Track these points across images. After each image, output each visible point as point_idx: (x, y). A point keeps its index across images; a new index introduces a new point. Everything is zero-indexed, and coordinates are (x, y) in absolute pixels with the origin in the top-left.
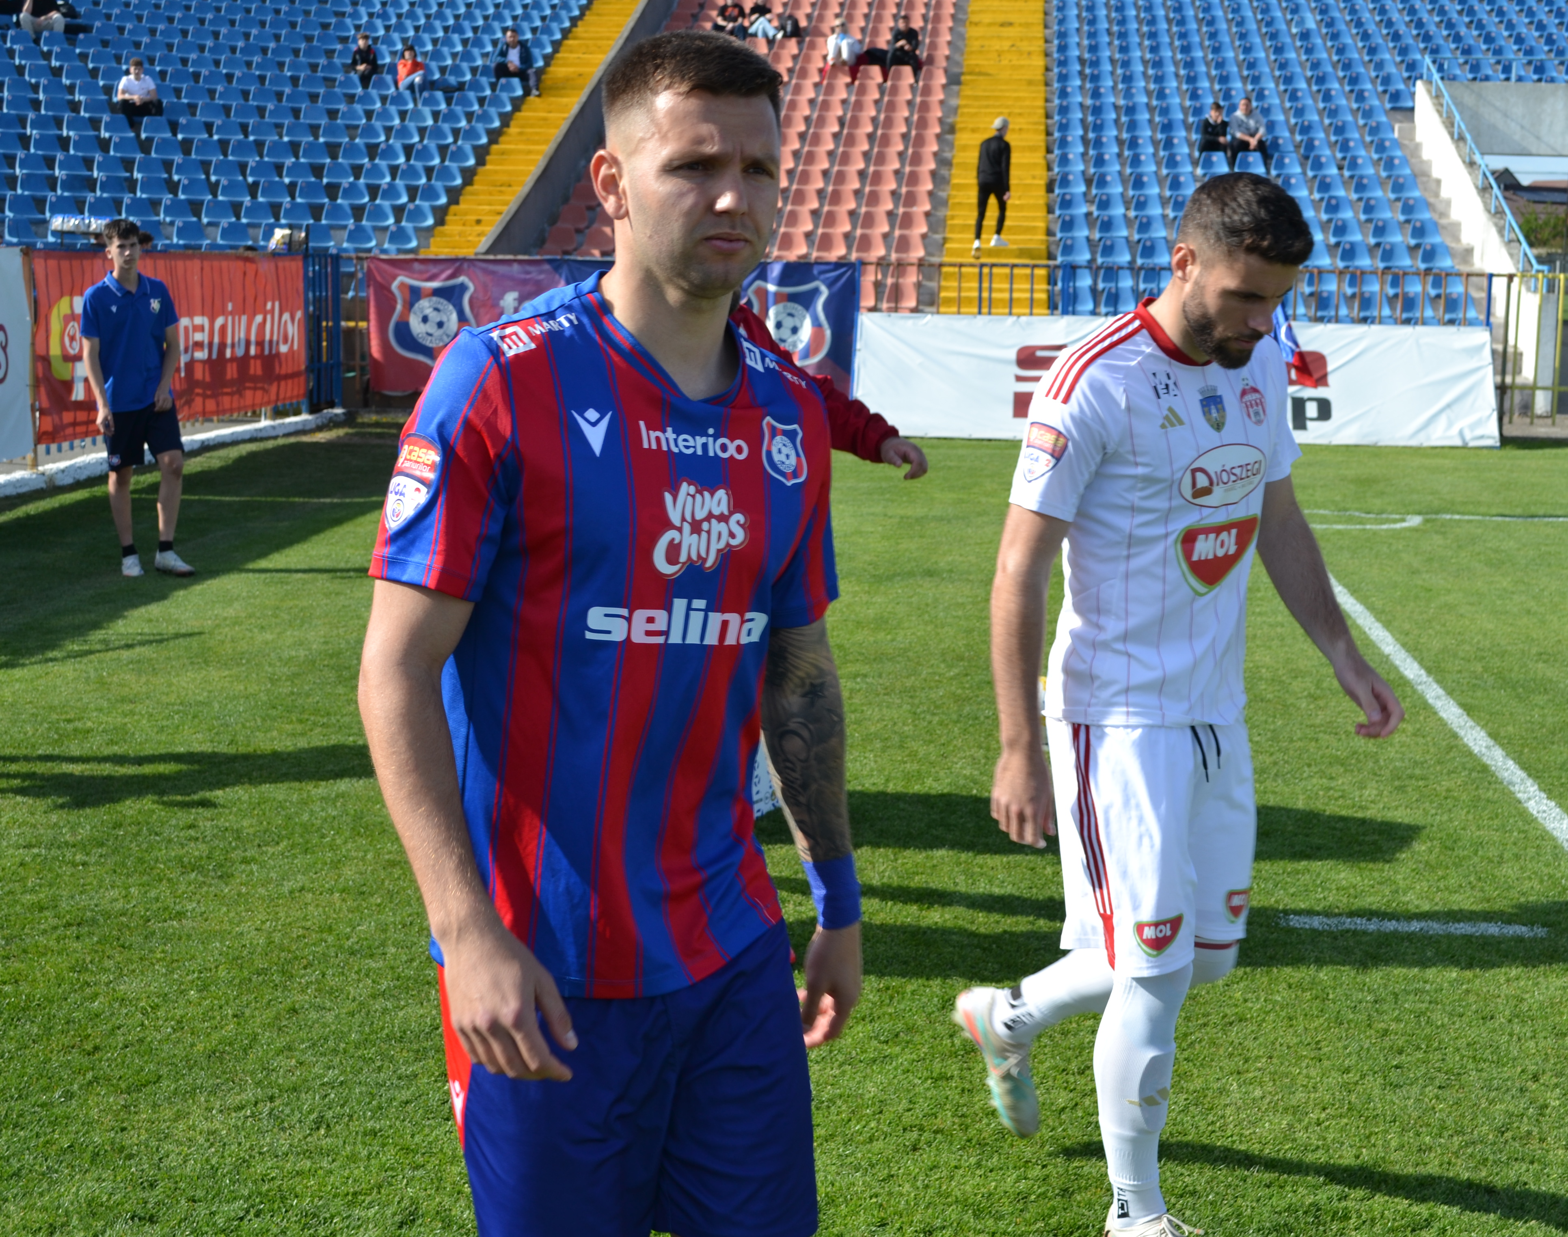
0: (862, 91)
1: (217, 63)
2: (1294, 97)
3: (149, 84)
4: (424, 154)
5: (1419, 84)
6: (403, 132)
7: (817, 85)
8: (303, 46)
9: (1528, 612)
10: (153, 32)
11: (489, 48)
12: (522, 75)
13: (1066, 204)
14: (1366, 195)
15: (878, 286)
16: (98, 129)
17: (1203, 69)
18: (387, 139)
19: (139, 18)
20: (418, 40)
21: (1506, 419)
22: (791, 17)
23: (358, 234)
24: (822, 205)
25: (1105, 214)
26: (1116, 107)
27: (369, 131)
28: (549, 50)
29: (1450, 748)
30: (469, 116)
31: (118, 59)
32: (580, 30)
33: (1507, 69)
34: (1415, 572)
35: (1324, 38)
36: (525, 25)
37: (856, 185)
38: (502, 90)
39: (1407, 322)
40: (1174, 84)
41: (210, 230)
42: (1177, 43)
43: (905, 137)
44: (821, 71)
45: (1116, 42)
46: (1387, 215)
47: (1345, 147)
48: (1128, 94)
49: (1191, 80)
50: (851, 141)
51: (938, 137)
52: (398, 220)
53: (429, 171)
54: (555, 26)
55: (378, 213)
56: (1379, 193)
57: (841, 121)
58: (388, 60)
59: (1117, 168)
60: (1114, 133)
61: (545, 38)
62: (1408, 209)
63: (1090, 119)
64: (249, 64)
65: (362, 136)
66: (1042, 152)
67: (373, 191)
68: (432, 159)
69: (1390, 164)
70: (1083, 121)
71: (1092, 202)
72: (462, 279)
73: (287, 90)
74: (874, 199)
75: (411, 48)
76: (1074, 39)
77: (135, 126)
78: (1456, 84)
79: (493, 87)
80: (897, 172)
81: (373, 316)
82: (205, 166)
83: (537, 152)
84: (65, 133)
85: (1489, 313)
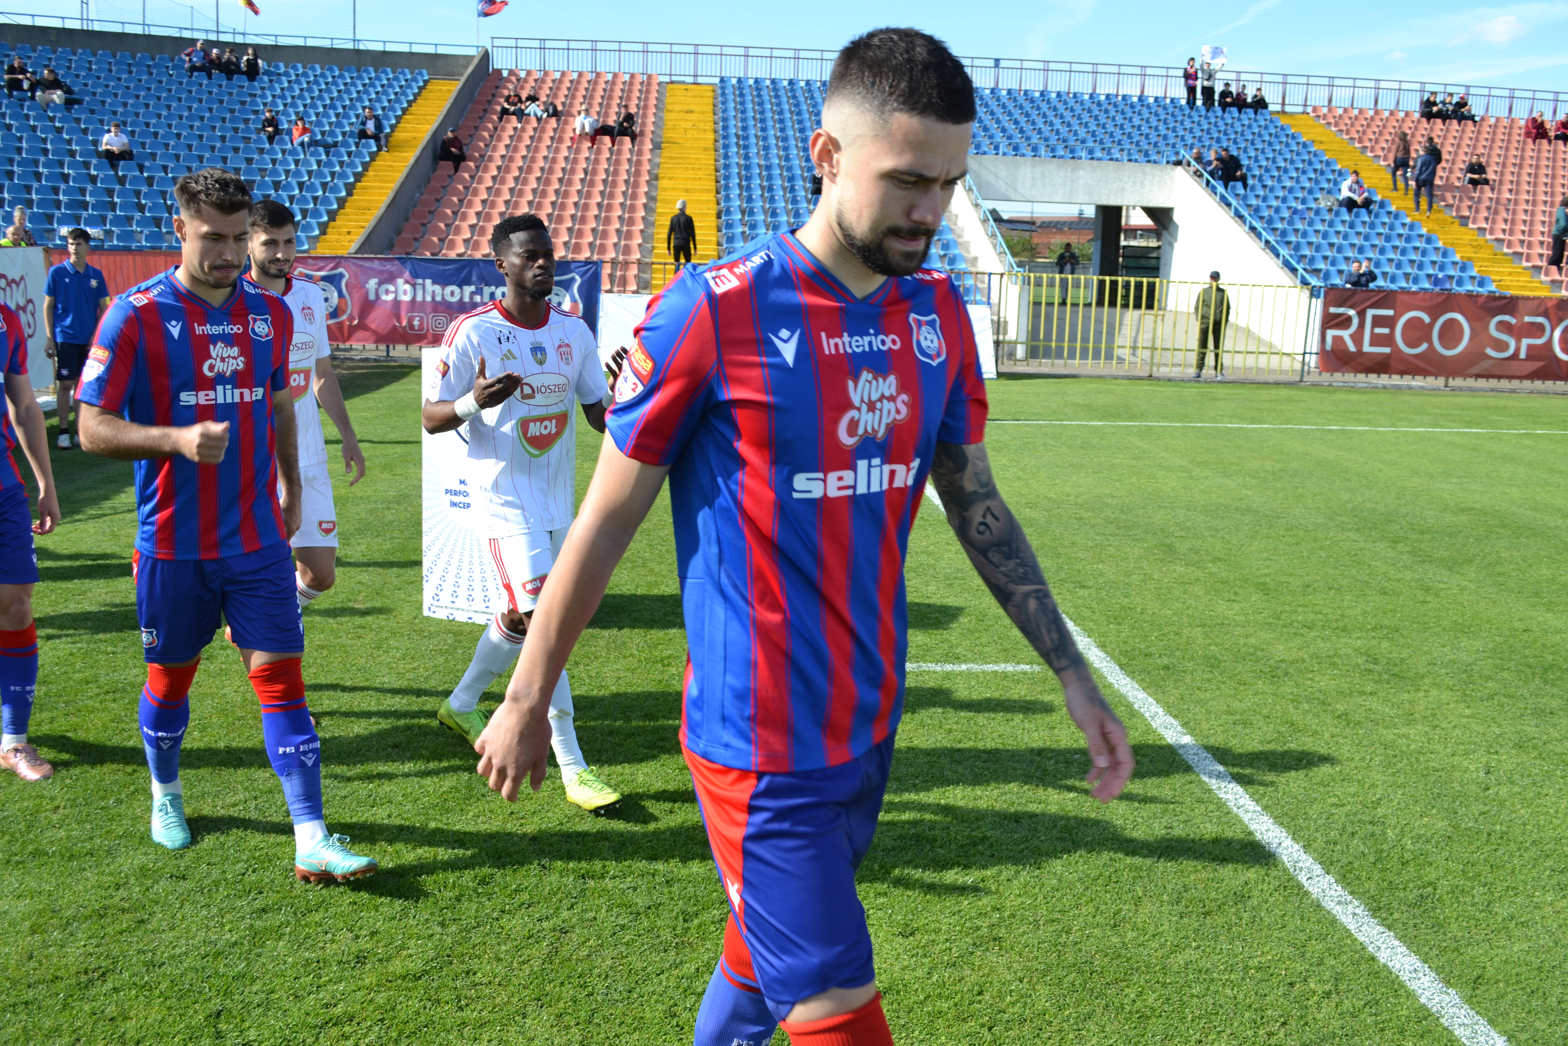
0: (599, 152)
1: (170, 126)
4: (312, 188)
6: (297, 174)
7: (569, 148)
8: (228, 116)
10: (125, 105)
11: (354, 120)
12: (376, 138)
13: (729, 226)
15: (611, 276)
16: (89, 169)
18: (287, 178)
19: (116, 95)
20: (306, 113)
21: (1000, 362)
22: (552, 104)
24: (574, 225)
26: (759, 166)
27: (274, 172)
28: (394, 121)
30: (341, 164)
31: (102, 122)
32: (414, 109)
33: (997, 148)
36: (378, 105)
37: (596, 212)
40: (795, 152)
41: (168, 236)
42: (796, 126)
43: (626, 182)
44: (572, 139)
48: (767, 158)
50: (592, 184)
51: (648, 182)
53: (315, 199)
54: (397, 106)
57: (585, 171)
58: (286, 126)
59: (761, 204)
60: (759, 182)
61: (391, 114)
63: (743, 173)
64: (192, 127)
65: (269, 176)
66: (713, 193)
70: (739, 174)
71: (745, 225)
72: (340, 270)
73: (218, 145)
74: (607, 221)
75: (302, 119)
76: (732, 122)
77: (114, 167)
80: (622, 204)
82: (163, 194)
83: (387, 188)
84: (66, 171)
85: (989, 298)
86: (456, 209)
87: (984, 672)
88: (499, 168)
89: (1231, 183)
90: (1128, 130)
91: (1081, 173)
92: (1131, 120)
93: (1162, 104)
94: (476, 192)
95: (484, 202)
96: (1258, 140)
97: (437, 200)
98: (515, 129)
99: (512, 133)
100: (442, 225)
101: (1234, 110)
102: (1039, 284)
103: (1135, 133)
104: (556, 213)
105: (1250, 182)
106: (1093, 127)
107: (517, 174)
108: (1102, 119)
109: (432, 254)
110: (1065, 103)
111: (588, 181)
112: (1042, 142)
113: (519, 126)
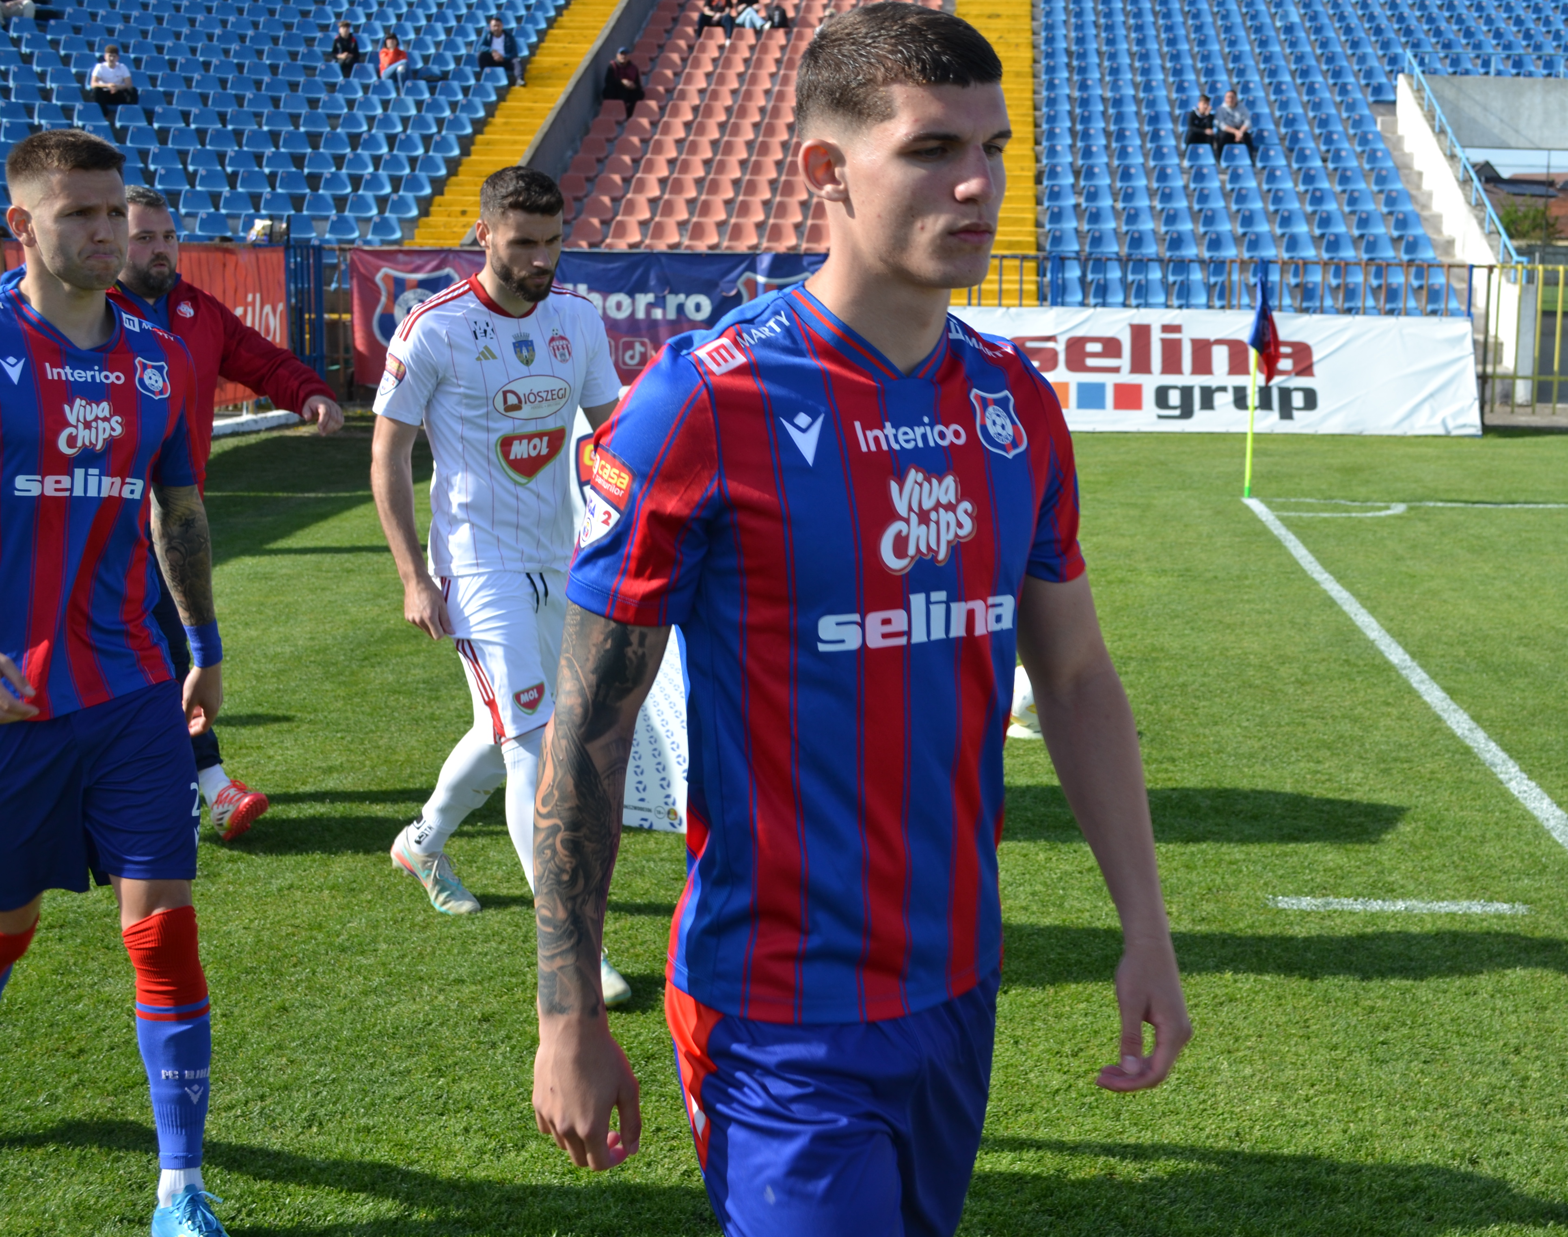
1: (193, 51)
2: (1278, 90)
3: (124, 71)
4: (408, 144)
5: (1401, 77)
6: (386, 122)
8: (282, 34)
9: (1509, 597)
10: (126, 18)
11: (473, 37)
12: (507, 64)
13: (1055, 195)
14: (1350, 187)
16: (70, 118)
17: (1188, 61)
18: (370, 129)
20: (400, 29)
21: (1487, 408)
22: (778, 7)
23: (340, 225)
25: (1093, 205)
26: (1103, 99)
27: (351, 120)
28: (534, 39)
29: (1434, 731)
30: (454, 106)
31: (91, 46)
32: (565, 19)
33: (1486, 64)
34: (1399, 559)
35: (1307, 31)
36: (510, 14)
38: (486, 79)
39: (1391, 312)
40: (1161, 76)
41: (188, 220)
42: (1163, 36)
45: (1103, 35)
46: (1370, 207)
47: (1329, 139)
48: (1115, 86)
49: (1178, 72)
52: (381, 211)
53: (413, 161)
55: (361, 204)
56: (1362, 186)
59: (1105, 159)
60: (1102, 125)
61: (530, 27)
62: (1391, 201)
63: (1078, 111)
64: (226, 52)
65: (343, 126)
66: (1030, 144)
67: (356, 181)
68: (415, 148)
69: (1372, 157)
70: (1070, 113)
71: (1080, 194)
72: (448, 270)
73: (266, 79)
75: (393, 37)
76: (1061, 31)
77: (109, 114)
78: (1437, 78)
79: (478, 76)
81: (356, 308)
82: (182, 155)
83: (523, 143)
84: (36, 121)
85: (1470, 304)
86: (628, 174)
87: (1432, 914)
88: (695, 109)
94: (659, 148)
95: (671, 162)
97: (599, 161)
98: (721, 48)
99: (716, 54)
100: (606, 200)
102: (1551, 281)
104: (783, 178)
107: (723, 118)
109: (591, 245)
112: (1561, 52)
113: (728, 43)
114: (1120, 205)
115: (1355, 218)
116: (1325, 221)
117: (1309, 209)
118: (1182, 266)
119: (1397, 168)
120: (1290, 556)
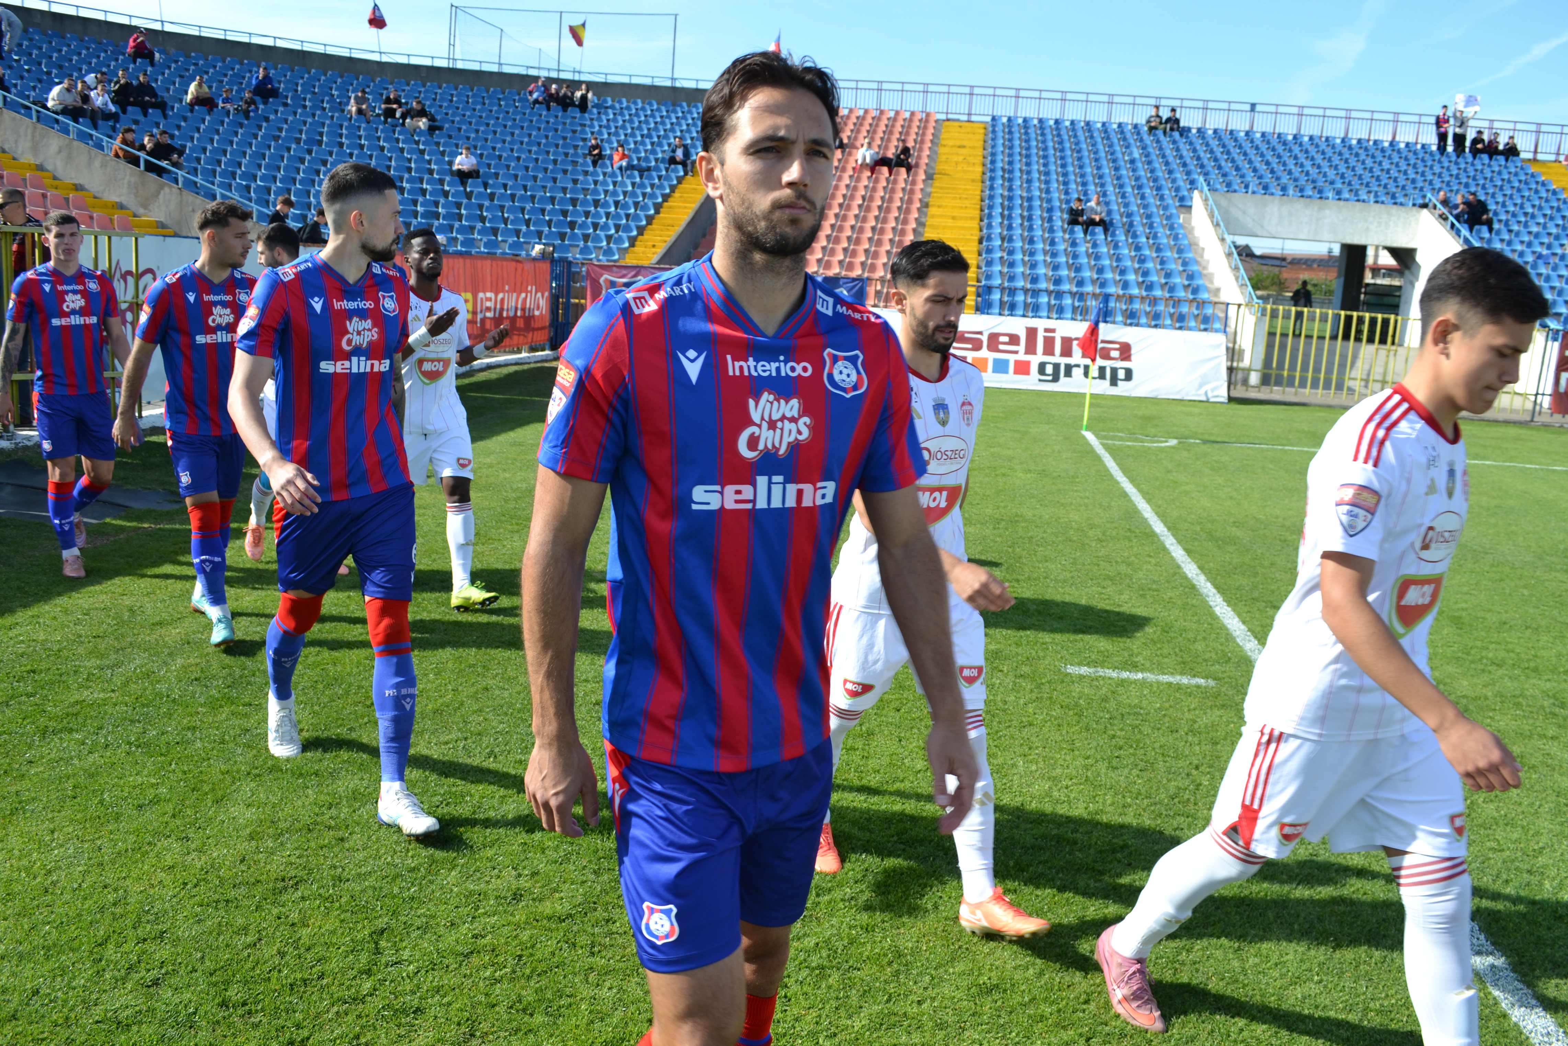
0: (877, 181)
1: (512, 150)
2: (1124, 196)
3: (473, 160)
4: (626, 206)
5: (1196, 192)
6: (615, 193)
7: (851, 177)
8: (561, 142)
9: (1231, 498)
11: (666, 148)
12: (684, 164)
13: (989, 251)
14: (1162, 254)
15: (878, 293)
16: (443, 185)
17: (1072, 177)
18: (605, 197)
19: (470, 123)
21: (1232, 387)
23: (585, 250)
24: (849, 245)
25: (1011, 258)
26: (1021, 197)
27: (595, 192)
30: (652, 186)
31: (457, 146)
33: (1247, 187)
34: (1169, 471)
35: (1143, 163)
36: (687, 135)
37: (870, 235)
39: (1180, 328)
40: (1056, 185)
42: (1059, 162)
43: (899, 208)
46: (1173, 266)
47: (1151, 226)
48: (1029, 190)
49: (1066, 183)
50: (868, 209)
51: (919, 209)
52: (608, 243)
53: (628, 216)
55: (597, 239)
56: (1169, 254)
57: (864, 198)
58: (608, 152)
59: (1020, 232)
60: (1020, 212)
62: (1185, 264)
63: (1006, 203)
64: (530, 151)
65: (591, 195)
66: (977, 221)
67: (595, 226)
68: (630, 209)
69: (1176, 238)
70: (1002, 204)
71: (1004, 251)
73: (551, 167)
74: (879, 243)
75: (622, 146)
76: (1000, 157)
77: (464, 184)
78: (1218, 192)
79: (667, 170)
80: (893, 229)
81: (589, 297)
82: (502, 208)
83: (689, 208)
84: (425, 186)
85: (1226, 325)
89: (1477, 227)
90: (1377, 172)
91: (1327, 212)
92: (1380, 163)
93: (1413, 149)
96: (1507, 186)
101: (1485, 157)
102: (1275, 316)
103: (1384, 176)
105: (1496, 226)
106: (1342, 169)
108: (1352, 162)
110: (1317, 146)
111: (865, 208)
112: (1291, 182)
114: (1027, 258)
115: (1163, 273)
116: (1146, 274)
117: (1137, 266)
118: (1059, 295)
119: (1190, 245)
120: (1105, 466)
